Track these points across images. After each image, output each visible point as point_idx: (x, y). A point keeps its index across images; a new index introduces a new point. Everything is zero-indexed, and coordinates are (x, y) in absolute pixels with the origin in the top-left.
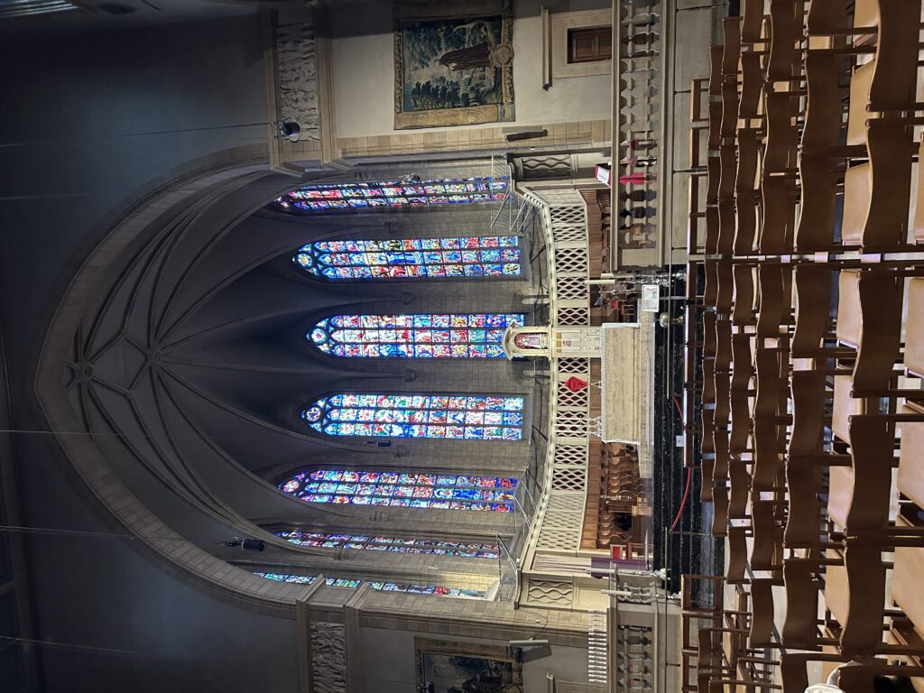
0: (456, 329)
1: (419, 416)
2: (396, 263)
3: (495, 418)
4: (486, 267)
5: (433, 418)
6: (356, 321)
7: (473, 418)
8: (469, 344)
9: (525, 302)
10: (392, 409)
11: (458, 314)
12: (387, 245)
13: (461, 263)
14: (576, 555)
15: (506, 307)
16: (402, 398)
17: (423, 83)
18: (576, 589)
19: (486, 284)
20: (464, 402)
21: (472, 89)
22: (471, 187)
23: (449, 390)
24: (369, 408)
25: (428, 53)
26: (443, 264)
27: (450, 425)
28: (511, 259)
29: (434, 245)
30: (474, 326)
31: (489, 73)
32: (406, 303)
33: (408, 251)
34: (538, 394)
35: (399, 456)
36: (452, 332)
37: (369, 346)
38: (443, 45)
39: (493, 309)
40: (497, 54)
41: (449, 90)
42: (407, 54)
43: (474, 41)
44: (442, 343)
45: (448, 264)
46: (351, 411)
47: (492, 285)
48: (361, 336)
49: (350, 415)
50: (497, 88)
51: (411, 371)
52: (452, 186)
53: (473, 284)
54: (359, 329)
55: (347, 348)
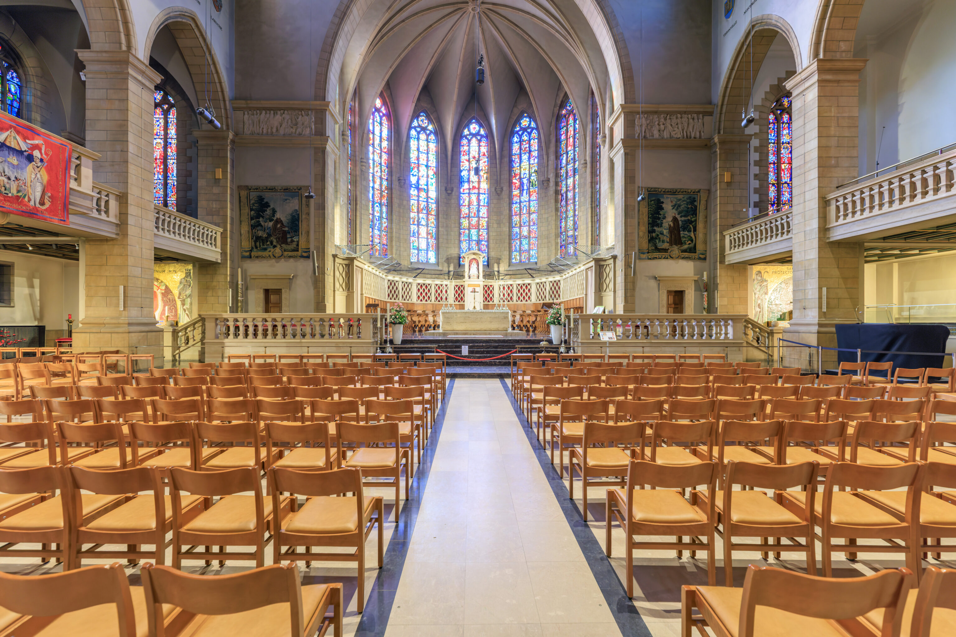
0: (478, 221)
1: (423, 194)
2: (522, 184)
3: (423, 245)
4: (518, 242)
5: (423, 205)
6: (484, 155)
7: (423, 231)
8: (469, 229)
9: (496, 266)
10: (428, 176)
11: (488, 223)
12: (534, 178)
13: (521, 226)
14: (362, 294)
15: (492, 254)
16: (434, 185)
17: (664, 206)
18: (345, 293)
19: (507, 241)
20: (433, 225)
21: (658, 235)
22: (571, 233)
23: (440, 215)
24: (428, 161)
25: (680, 210)
26: (520, 214)
27: (418, 216)
28: (523, 257)
29: (532, 209)
30: (480, 233)
31: (666, 245)
32: (496, 189)
33: (530, 192)
34: (439, 272)
35: (399, 180)
36: (476, 219)
37: (467, 163)
38: (683, 219)
39: (491, 245)
40: (675, 250)
41: (659, 222)
42: (680, 197)
43: (684, 237)
44: (469, 212)
45: (520, 217)
46: (426, 148)
47: (507, 245)
48: (474, 158)
49: (423, 148)
50: (658, 250)
51: (452, 190)
52: (572, 222)
53: (507, 233)
54: (479, 156)
55: (466, 148)
